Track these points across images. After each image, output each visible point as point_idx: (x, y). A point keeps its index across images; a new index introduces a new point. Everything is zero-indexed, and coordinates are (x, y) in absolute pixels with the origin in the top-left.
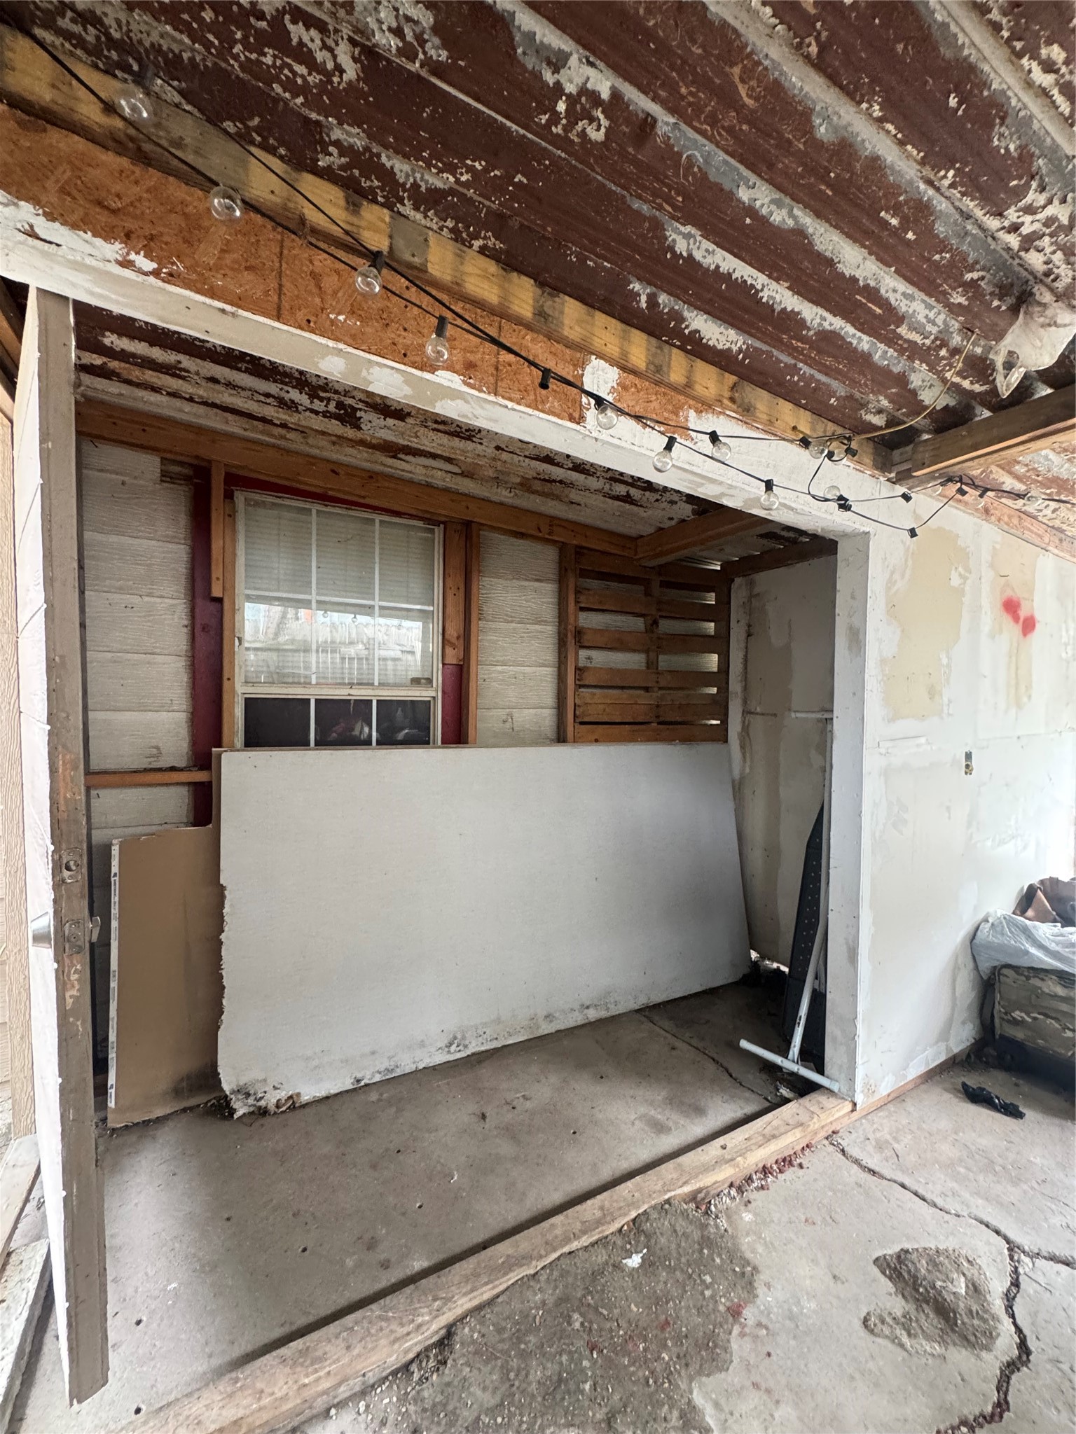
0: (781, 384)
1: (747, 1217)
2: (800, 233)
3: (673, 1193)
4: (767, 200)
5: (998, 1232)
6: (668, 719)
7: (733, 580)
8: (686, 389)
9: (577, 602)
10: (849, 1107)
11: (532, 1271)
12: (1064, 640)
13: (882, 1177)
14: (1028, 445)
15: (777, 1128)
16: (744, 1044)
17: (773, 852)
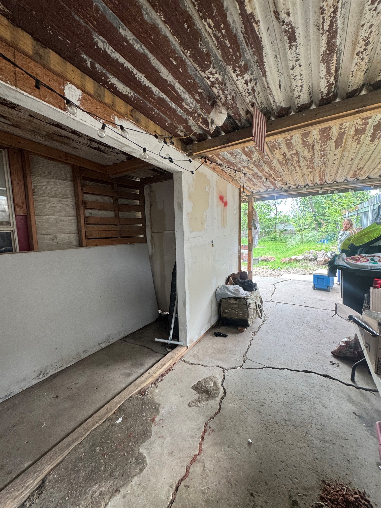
0: (149, 113)
1: (157, 391)
2: (146, 56)
3: (132, 394)
4: (131, 38)
5: (220, 367)
6: (124, 236)
7: (144, 186)
8: (112, 107)
9: (82, 190)
10: (186, 348)
11: (79, 442)
12: (234, 208)
13: (194, 364)
14: (220, 150)
15: (165, 361)
16: (156, 340)
17: (163, 277)
